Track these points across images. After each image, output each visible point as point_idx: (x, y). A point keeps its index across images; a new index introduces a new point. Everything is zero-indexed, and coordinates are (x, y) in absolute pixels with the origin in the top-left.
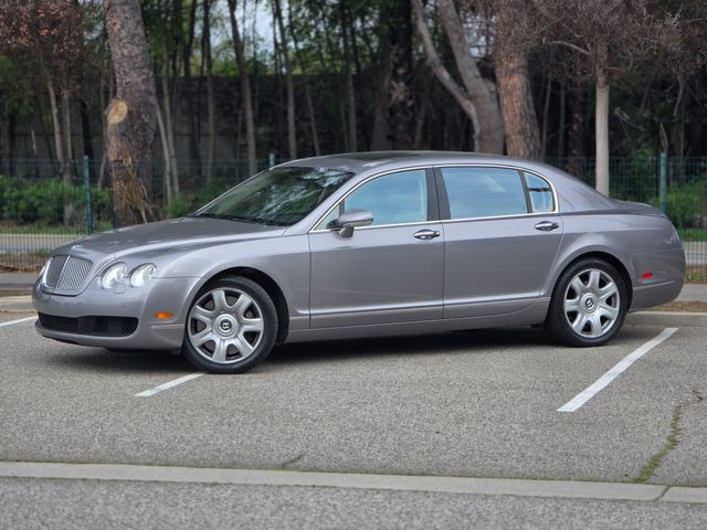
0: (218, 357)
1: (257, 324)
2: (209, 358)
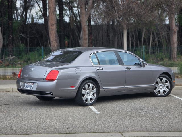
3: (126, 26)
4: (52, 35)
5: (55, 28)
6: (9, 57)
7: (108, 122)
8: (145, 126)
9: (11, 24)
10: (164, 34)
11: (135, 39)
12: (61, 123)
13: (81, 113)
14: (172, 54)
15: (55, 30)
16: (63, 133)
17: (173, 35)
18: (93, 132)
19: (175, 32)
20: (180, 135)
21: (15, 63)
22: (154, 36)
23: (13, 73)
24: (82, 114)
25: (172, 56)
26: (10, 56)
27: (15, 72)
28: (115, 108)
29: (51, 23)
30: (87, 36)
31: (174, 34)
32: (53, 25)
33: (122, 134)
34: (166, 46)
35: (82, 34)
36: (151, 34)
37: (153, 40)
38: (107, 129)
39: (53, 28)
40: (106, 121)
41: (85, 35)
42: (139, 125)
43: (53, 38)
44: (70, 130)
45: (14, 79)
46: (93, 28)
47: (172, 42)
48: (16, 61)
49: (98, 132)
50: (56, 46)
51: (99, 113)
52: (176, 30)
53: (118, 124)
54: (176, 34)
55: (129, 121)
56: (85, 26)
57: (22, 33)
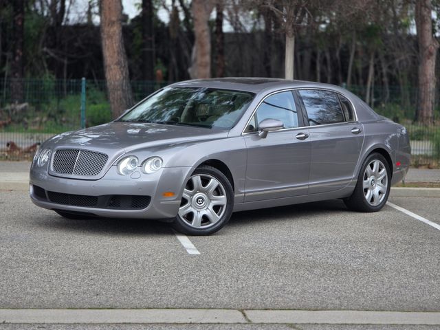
0: (196, 224)
1: (222, 199)
2: (190, 224)
3: (293, 26)
4: (108, 49)
5: (117, 32)
6: (13, 105)
7: (215, 280)
8: (315, 293)
9: (20, 23)
10: (403, 57)
11: (329, 69)
12: (84, 279)
13: (149, 253)
14: (422, 110)
15: (117, 37)
16: (80, 309)
17: (426, 62)
18: (165, 306)
19: (431, 54)
20: (406, 322)
21: (26, 119)
22: (379, 62)
23: (8, 145)
24: (150, 256)
25: (422, 113)
26: (17, 102)
27: (15, 141)
28: (243, 241)
29: (108, 17)
30: (207, 58)
31: (429, 59)
32: (114, 22)
33: (245, 315)
34: (410, 89)
35: (196, 52)
36: (372, 56)
37: (376, 73)
38: (205, 300)
39: (112, 30)
40: (209, 276)
41: (203, 55)
42: (298, 290)
43: (112, 57)
44: (103, 298)
45: (10, 160)
46: (227, 40)
47: (422, 80)
48: (30, 114)
49: (180, 308)
50: (118, 77)
51: (198, 253)
52: (433, 48)
53: (240, 286)
54: (434, 57)
55: (272, 278)
56: (203, 31)
57: (48, 47)
